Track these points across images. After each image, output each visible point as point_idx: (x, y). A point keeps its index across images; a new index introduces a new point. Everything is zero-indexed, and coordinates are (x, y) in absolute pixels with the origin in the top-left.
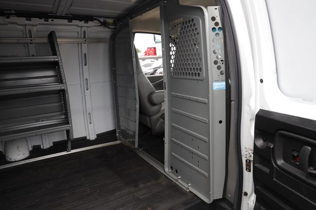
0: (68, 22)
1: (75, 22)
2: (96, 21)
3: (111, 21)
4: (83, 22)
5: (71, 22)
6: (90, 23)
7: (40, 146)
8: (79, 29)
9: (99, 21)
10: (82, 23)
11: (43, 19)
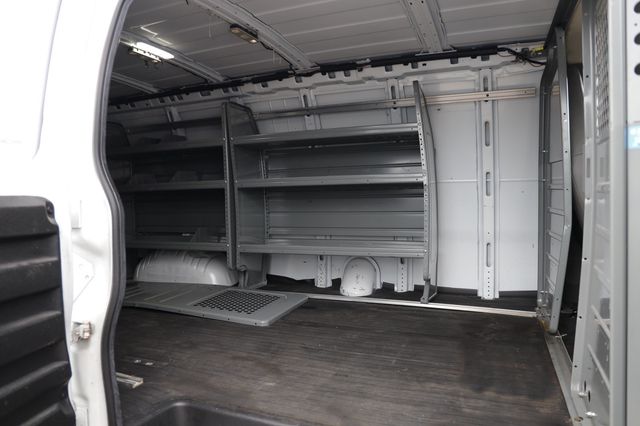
0: (452, 63)
1: (464, 61)
2: (506, 53)
3: (539, 47)
4: (479, 58)
5: (457, 62)
6: (494, 59)
7: (393, 285)
8: (474, 75)
9: (510, 51)
10: (478, 62)
11: (410, 64)
